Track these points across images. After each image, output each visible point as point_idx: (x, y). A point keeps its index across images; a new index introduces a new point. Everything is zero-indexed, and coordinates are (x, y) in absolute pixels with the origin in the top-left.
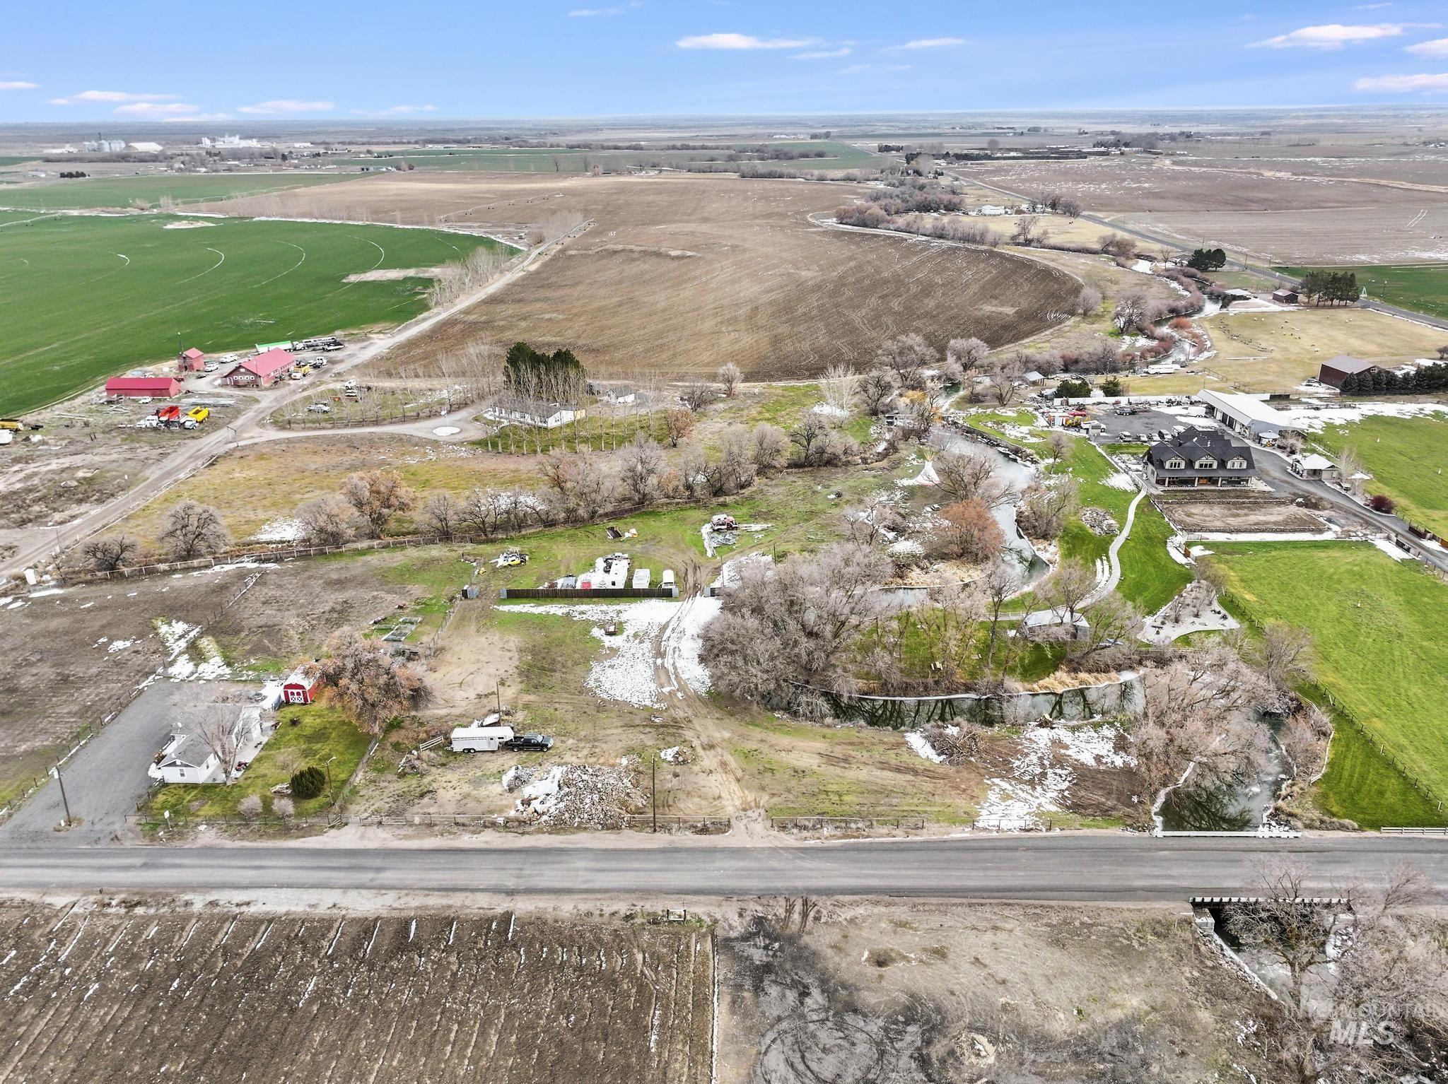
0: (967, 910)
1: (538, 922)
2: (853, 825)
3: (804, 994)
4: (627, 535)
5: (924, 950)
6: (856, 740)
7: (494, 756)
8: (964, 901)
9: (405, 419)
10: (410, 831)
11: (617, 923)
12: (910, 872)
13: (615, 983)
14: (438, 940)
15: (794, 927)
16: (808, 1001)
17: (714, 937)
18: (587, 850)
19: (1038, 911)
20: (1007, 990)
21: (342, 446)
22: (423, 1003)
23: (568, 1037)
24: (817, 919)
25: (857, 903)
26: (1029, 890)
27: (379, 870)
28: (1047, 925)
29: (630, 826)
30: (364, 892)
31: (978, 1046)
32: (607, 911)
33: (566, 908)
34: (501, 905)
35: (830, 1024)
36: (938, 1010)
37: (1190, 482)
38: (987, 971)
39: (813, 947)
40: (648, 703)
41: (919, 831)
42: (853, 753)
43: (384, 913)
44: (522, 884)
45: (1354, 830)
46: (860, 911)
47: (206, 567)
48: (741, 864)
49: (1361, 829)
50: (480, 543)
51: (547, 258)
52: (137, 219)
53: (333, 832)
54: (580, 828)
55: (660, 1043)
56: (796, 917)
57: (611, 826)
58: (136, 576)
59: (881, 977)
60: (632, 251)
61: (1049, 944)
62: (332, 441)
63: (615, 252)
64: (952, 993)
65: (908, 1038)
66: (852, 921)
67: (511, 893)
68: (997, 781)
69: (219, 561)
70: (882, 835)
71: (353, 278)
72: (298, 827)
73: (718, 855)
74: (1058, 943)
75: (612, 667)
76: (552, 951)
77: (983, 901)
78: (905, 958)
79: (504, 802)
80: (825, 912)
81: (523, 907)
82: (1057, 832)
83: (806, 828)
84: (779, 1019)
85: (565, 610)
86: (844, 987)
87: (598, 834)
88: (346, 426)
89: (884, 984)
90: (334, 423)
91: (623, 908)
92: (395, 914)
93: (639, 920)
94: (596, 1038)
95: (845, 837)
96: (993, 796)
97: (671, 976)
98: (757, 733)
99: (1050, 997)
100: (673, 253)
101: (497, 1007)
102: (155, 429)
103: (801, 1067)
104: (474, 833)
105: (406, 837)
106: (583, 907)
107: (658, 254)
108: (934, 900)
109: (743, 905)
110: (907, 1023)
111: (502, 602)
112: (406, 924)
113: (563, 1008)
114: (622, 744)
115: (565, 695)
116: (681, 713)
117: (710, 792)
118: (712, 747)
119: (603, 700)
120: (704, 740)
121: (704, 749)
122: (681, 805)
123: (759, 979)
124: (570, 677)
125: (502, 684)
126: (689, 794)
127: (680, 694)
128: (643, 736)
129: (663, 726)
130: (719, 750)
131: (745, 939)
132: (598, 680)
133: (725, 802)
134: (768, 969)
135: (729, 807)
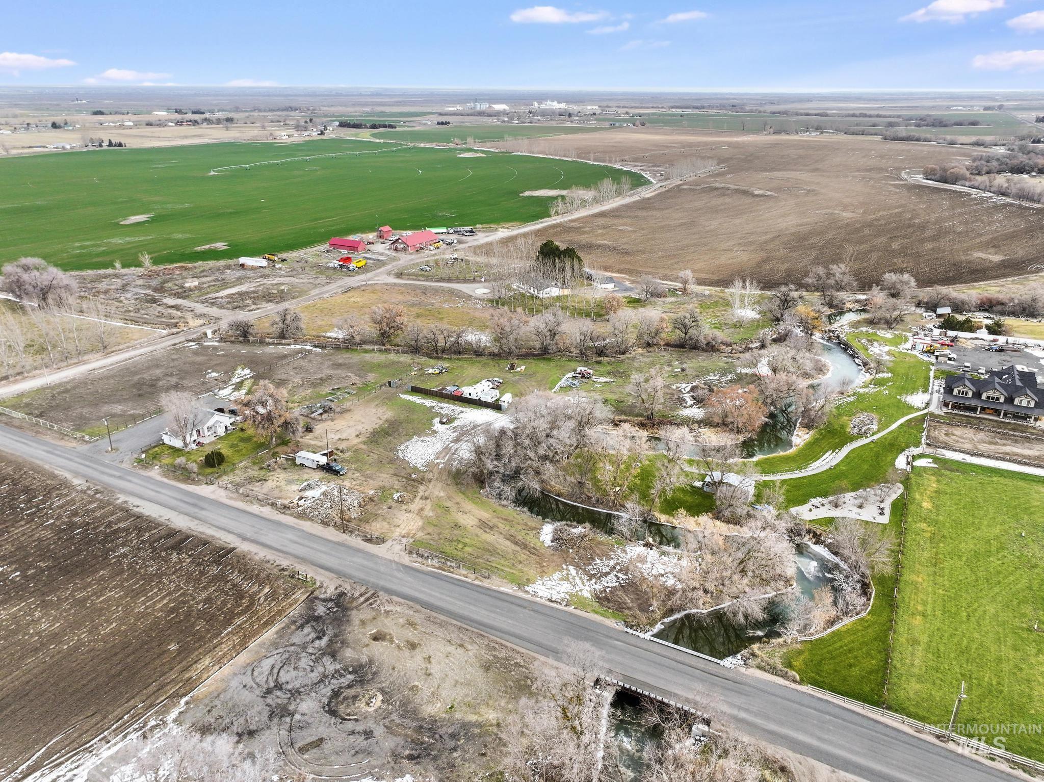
0: (456, 630)
1: (242, 558)
2: (449, 563)
3: (319, 638)
4: (518, 369)
5: (408, 641)
6: (511, 518)
7: (313, 471)
8: (459, 624)
9: (465, 281)
10: (235, 495)
11: (275, 571)
12: (448, 598)
13: (242, 598)
14: (192, 549)
15: (355, 604)
16: (317, 642)
17: (312, 593)
18: (302, 531)
19: (497, 646)
20: (426, 680)
21: (418, 291)
22: (154, 575)
23: (195, 613)
24: (371, 604)
25: (400, 604)
26: (503, 632)
27: (202, 509)
28: (494, 656)
29: (335, 526)
30: (186, 517)
31: (374, 700)
32: (278, 563)
33: (261, 555)
34: (235, 544)
35: (313, 657)
36: (375, 674)
37: (973, 409)
38: (428, 666)
39: (352, 617)
40: (419, 466)
41: (485, 580)
42: (500, 525)
43: (185, 530)
44: (255, 537)
45: (794, 681)
46: (399, 609)
47: (289, 345)
48: (365, 563)
49: (801, 682)
50: (432, 358)
51: (664, 189)
52: (450, 150)
53: (204, 486)
54: (311, 519)
55: (228, 634)
56: (362, 599)
57: (325, 523)
58: (254, 343)
59: (367, 645)
60: (728, 189)
61: (481, 666)
62: (415, 288)
63: (716, 189)
64: (393, 669)
65: (343, 680)
66: (387, 612)
67: (244, 539)
68: (571, 568)
69: (296, 343)
70: (462, 574)
71: (527, 194)
72: (193, 480)
73: (360, 554)
74: (487, 668)
75: (423, 441)
76: (232, 573)
77: (469, 628)
78: (392, 641)
79: (291, 495)
80: (378, 602)
81: (243, 547)
82: (571, 609)
83: (422, 556)
84: (293, 645)
85: (433, 405)
86: (342, 643)
87: (316, 525)
88: (432, 281)
89: (365, 649)
90: (427, 278)
91: (285, 563)
92: (188, 532)
93: (285, 573)
94: (205, 620)
95: (439, 568)
96: (556, 576)
97: (269, 605)
98: (459, 498)
99: (444, 693)
100: (756, 192)
101: (182, 588)
102: (335, 268)
103: (276, 671)
104: (262, 506)
105: (231, 498)
106: (269, 557)
107: (745, 193)
108: (442, 617)
109: (342, 583)
110: (350, 673)
111: (406, 392)
112: (188, 538)
113: (208, 600)
114: (381, 484)
115: (381, 450)
116: (430, 476)
117: (397, 522)
118: (426, 498)
119: (398, 458)
120: (427, 494)
121: (421, 498)
122: (374, 524)
123: (307, 622)
124: (395, 441)
125: (357, 436)
126: (384, 519)
127: (442, 465)
128: (396, 482)
129: (413, 480)
130: (428, 501)
131: (325, 600)
132: (407, 447)
133: (398, 529)
134: (318, 619)
135: (397, 533)
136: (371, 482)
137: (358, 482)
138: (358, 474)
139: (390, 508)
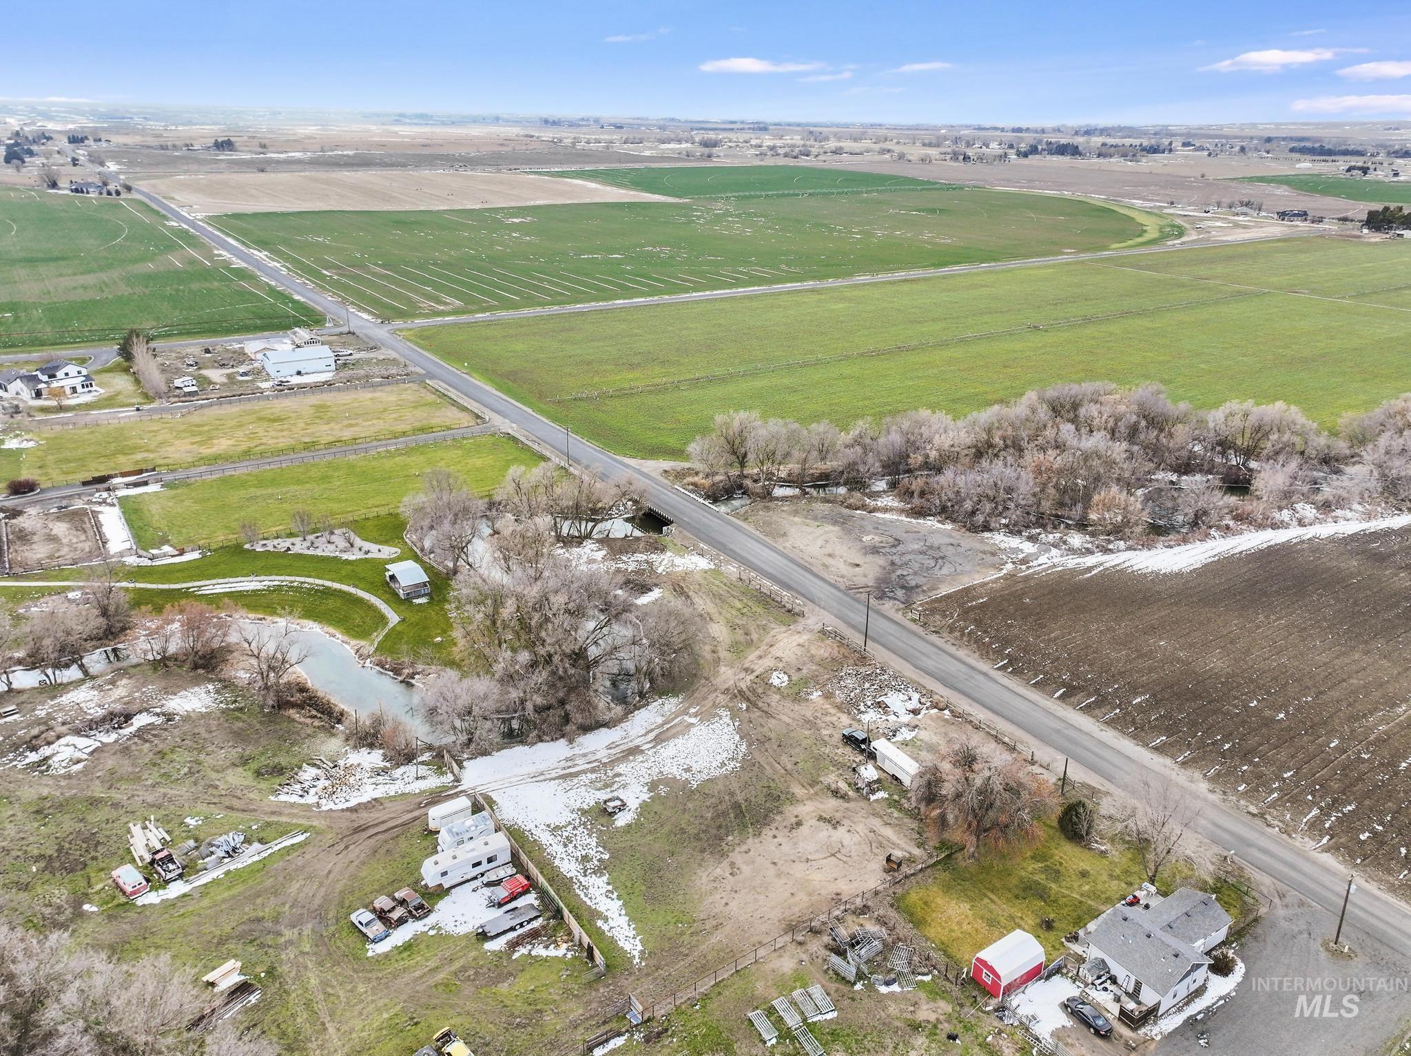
1: (984, 658)
11: (945, 635)
14: (1048, 679)
15: (869, 589)
18: (916, 667)
22: (1078, 661)
23: (1017, 618)
24: (855, 585)
30: (1076, 724)
32: (943, 640)
33: (962, 653)
34: (998, 675)
35: (909, 567)
39: (874, 581)
40: (727, 720)
43: (1070, 709)
44: (973, 676)
46: (833, 577)
55: (981, 597)
56: (862, 590)
59: (866, 563)
67: (985, 674)
73: (853, 623)
78: (845, 561)
79: (929, 722)
80: (848, 584)
81: (984, 666)
89: (869, 562)
91: (934, 638)
92: (1064, 706)
93: (933, 629)
97: (947, 609)
112: (1061, 698)
114: (797, 707)
115: (769, 771)
116: (721, 697)
117: (799, 651)
118: (746, 670)
119: (750, 745)
120: (742, 675)
121: (753, 671)
122: (826, 655)
123: (912, 588)
124: (735, 786)
125: (799, 824)
126: (813, 656)
127: (692, 710)
128: (773, 704)
129: (748, 700)
130: (747, 665)
131: (896, 599)
132: (723, 764)
133: (801, 641)
134: (903, 587)
135: (804, 638)
136: (809, 715)
137: (828, 719)
138: (825, 732)
139: (799, 669)
